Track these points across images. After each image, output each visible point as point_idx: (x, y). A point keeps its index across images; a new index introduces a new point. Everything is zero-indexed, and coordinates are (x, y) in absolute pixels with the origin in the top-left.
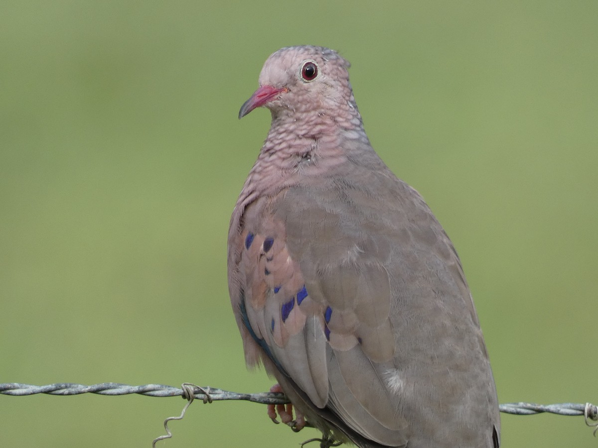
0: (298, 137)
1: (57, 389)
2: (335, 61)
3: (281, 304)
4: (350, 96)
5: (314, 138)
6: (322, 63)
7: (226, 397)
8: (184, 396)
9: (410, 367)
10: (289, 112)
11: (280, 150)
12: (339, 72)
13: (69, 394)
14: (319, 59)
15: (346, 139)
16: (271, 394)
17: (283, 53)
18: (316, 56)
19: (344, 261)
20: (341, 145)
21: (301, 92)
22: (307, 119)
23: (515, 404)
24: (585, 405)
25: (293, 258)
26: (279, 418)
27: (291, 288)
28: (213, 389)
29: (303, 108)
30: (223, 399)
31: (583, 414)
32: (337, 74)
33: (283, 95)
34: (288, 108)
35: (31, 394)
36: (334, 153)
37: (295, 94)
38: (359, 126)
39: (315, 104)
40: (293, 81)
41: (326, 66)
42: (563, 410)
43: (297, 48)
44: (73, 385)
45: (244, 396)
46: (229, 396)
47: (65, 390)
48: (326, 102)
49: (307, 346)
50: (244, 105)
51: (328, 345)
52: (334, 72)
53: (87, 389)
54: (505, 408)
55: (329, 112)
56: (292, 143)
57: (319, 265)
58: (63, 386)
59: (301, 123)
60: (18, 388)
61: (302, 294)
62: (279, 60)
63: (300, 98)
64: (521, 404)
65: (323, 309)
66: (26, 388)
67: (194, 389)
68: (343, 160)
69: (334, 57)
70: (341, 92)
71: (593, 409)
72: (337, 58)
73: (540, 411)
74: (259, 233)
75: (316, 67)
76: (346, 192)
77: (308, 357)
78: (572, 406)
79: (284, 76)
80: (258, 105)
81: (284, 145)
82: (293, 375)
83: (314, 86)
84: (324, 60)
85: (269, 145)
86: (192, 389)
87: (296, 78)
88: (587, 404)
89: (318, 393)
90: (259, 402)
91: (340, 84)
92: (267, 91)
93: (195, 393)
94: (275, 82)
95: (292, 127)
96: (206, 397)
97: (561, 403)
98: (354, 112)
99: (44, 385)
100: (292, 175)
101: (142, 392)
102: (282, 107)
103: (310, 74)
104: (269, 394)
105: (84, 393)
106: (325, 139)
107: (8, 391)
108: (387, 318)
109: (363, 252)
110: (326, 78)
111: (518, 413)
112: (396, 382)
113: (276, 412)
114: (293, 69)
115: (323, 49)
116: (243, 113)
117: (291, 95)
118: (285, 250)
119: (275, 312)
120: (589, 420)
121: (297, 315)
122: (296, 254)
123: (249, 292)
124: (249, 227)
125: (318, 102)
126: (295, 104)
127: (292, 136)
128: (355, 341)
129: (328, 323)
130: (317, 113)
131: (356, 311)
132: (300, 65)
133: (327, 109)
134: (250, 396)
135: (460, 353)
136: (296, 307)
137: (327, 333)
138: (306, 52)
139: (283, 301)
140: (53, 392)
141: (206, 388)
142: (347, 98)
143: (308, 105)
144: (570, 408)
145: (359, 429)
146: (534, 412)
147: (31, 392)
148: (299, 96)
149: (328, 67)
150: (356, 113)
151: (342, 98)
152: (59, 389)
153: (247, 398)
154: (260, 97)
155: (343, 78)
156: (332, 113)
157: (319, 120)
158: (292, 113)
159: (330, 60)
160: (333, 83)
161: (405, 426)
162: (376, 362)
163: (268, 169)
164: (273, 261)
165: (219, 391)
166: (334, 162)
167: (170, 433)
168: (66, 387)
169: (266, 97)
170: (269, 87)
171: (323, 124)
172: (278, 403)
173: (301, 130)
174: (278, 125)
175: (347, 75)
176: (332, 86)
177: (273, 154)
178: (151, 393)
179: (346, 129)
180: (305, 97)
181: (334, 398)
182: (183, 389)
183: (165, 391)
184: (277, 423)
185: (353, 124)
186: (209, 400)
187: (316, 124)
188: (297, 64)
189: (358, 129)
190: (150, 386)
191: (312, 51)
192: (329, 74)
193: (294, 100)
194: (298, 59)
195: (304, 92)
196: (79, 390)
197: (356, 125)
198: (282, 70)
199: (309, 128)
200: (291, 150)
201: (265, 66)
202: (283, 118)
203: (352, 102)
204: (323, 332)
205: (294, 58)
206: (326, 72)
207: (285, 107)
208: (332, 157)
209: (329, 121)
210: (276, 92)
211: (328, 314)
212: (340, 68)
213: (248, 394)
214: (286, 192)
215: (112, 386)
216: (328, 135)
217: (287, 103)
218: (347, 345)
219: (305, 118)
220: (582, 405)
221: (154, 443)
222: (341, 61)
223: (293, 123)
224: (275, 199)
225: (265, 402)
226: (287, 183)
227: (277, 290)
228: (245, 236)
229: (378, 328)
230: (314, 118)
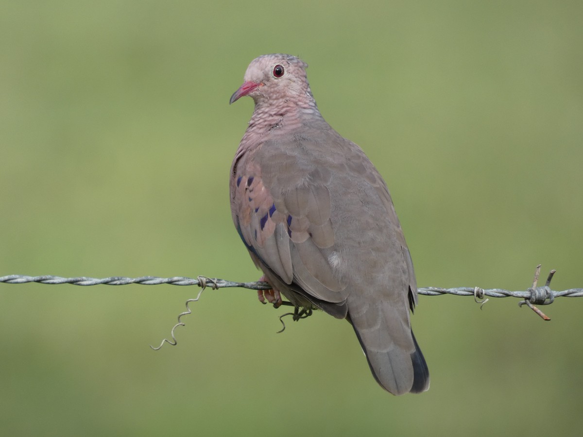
0: (271, 115)
1: (112, 281)
2: (296, 64)
3: (260, 219)
4: (307, 89)
5: (282, 115)
6: (287, 66)
7: (228, 285)
8: (199, 285)
9: (344, 249)
10: (265, 99)
11: (259, 124)
12: (299, 72)
13: (121, 284)
14: (285, 63)
15: (303, 113)
16: (259, 283)
17: (261, 59)
18: (283, 60)
19: (299, 185)
20: (300, 117)
21: (273, 86)
22: (277, 104)
23: (426, 288)
24: (475, 288)
25: (266, 187)
26: (266, 301)
27: (265, 208)
28: (219, 280)
29: (275, 96)
30: (226, 287)
31: (473, 295)
32: (298, 73)
33: (260, 88)
34: (264, 97)
35: (95, 284)
36: (294, 122)
37: (269, 87)
38: (314, 107)
39: (283, 94)
40: (267, 78)
41: (290, 68)
42: (459, 292)
43: (270, 55)
44: (124, 278)
45: (240, 284)
46: (230, 285)
47: (118, 281)
48: (290, 92)
49: (277, 244)
50: (233, 95)
51: (290, 240)
52: (295, 72)
53: (133, 281)
54: (419, 291)
55: (292, 99)
56: (267, 119)
57: (282, 189)
58: (116, 278)
59: (273, 107)
60: (85, 280)
61: (272, 210)
62: (258, 64)
63: (272, 89)
64: (431, 288)
65: (285, 217)
66: (91, 280)
67: (206, 280)
68: (300, 125)
69: (295, 61)
70: (300, 85)
71: (480, 291)
72: (298, 62)
73: (444, 293)
74: (245, 175)
75: (283, 68)
76: (301, 142)
77: (278, 251)
78: (465, 289)
79: (261, 75)
80: (243, 94)
81: (261, 121)
82: (271, 266)
83: (281, 81)
84: (289, 64)
85: (252, 122)
86: (204, 280)
87: (269, 76)
88: (476, 287)
89: (287, 274)
90: (251, 288)
91: (300, 80)
92: (250, 85)
93: (207, 282)
94: (255, 79)
95: (267, 110)
96: (214, 285)
97: (458, 287)
98: (311, 98)
99: (104, 278)
100: (266, 136)
101: (170, 283)
102: (260, 96)
103: (278, 73)
104: (257, 283)
105: (130, 283)
106: (289, 114)
107: (79, 283)
108: (328, 219)
109: (312, 178)
110: (290, 76)
111: (429, 295)
112: (335, 260)
113: (264, 297)
114: (267, 70)
115: (288, 56)
116: (232, 100)
117: (266, 87)
118: (261, 182)
119: (257, 224)
120: (477, 298)
121: (270, 224)
122: (267, 184)
123: (241, 216)
124: (239, 172)
125: (284, 92)
126: (269, 94)
127: (266, 115)
128: (308, 236)
129: (289, 226)
130: (284, 100)
131: (307, 216)
132: (272, 67)
133: (291, 97)
134: (244, 284)
135: (379, 240)
136: (269, 219)
137: (290, 232)
138: (276, 58)
139: (261, 217)
140: (110, 283)
141: (214, 279)
142: (305, 90)
143: (278, 95)
144: (465, 291)
145: (314, 293)
146: (440, 293)
147: (95, 283)
148: (271, 88)
149: (292, 68)
150: (311, 99)
151: (301, 89)
152: (114, 281)
153: (242, 286)
154: (244, 89)
155: (302, 76)
156: (294, 100)
157: (286, 105)
158: (266, 100)
159: (293, 63)
160: (295, 79)
161: (344, 288)
162: (322, 248)
163: (250, 136)
164: (253, 192)
165: (223, 281)
166: (294, 127)
167: (190, 310)
168: (118, 280)
169: (248, 90)
170: (250, 82)
171: (288, 106)
172: (264, 289)
173: (273, 111)
174: (258, 109)
175: (305, 74)
176: (294, 82)
177: (254, 126)
178: (177, 283)
179: (305, 108)
180: (276, 89)
181: (296, 275)
182: (198, 280)
183: (186, 282)
184: (265, 303)
185: (310, 105)
186: (216, 287)
187: (283, 107)
188: (270, 66)
189: (313, 108)
190: (176, 278)
191: (280, 57)
192: (292, 73)
193: (268, 91)
194: (270, 63)
195: (275, 86)
196: (127, 282)
197: (312, 106)
198: (259, 71)
199: (278, 110)
200: (266, 123)
201: (248, 68)
202: (261, 104)
203: (309, 92)
204: (287, 233)
205: (268, 63)
206: (290, 71)
207: (262, 96)
208: (293, 124)
209: (292, 105)
210: (256, 86)
211: (289, 220)
212: (300, 69)
213: (243, 283)
214: (261, 146)
215: (150, 278)
216: (292, 112)
217: (263, 93)
218: (302, 238)
219: (276, 103)
220: (472, 288)
221: (179, 317)
222: (301, 64)
223: (268, 107)
224: (254, 151)
225: (255, 289)
226: (263, 140)
227: (257, 210)
228: (236, 179)
229: (323, 226)
230: (282, 103)
